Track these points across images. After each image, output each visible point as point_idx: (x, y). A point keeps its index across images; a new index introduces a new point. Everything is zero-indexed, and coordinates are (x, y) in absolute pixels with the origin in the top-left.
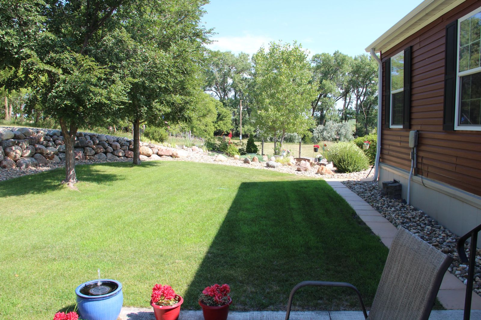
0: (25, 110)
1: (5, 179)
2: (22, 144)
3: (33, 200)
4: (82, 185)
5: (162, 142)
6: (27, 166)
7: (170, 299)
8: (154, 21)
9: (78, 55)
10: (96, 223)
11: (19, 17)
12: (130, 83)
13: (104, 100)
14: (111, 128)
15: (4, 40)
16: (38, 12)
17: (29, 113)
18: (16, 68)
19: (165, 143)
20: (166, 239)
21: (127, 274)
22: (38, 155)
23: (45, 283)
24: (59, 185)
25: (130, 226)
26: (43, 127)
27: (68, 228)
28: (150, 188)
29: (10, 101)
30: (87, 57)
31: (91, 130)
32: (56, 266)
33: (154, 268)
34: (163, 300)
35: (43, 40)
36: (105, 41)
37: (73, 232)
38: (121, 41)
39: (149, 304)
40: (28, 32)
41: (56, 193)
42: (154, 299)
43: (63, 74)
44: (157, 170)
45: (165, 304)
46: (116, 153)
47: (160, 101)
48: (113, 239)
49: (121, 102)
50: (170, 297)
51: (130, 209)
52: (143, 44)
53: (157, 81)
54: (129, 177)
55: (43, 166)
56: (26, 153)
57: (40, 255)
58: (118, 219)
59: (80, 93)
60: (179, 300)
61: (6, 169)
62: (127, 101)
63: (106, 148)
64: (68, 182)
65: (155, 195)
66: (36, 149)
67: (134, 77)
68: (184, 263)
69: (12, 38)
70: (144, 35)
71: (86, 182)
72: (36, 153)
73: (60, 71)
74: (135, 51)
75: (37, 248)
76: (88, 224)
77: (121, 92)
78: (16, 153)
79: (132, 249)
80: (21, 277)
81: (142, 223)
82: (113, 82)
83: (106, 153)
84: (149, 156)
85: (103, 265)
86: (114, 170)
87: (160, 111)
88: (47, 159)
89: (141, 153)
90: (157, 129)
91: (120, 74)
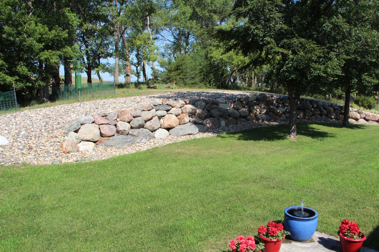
0: (265, 80)
1: (248, 128)
2: (261, 104)
3: (264, 145)
4: (300, 138)
5: (370, 109)
6: (263, 121)
7: (355, 233)
8: (369, 5)
9: (303, 40)
10: (307, 167)
11: (265, 16)
12: (344, 59)
13: (322, 74)
14: (327, 96)
15: (254, 33)
16: (277, 10)
17: (267, 82)
18: (260, 51)
19: (373, 110)
20: (361, 188)
21: (324, 209)
22: (271, 113)
23: (265, 202)
24: (284, 136)
25: (332, 173)
26: (276, 93)
27: (286, 168)
28: (354, 145)
29: (255, 74)
30: (310, 40)
31: (311, 96)
32: (274, 192)
33: (347, 209)
34: (349, 233)
35: (279, 30)
36: (324, 27)
37: (289, 171)
38: (337, 26)
39: (337, 234)
40: (270, 26)
41: (281, 142)
42: (341, 231)
43: (292, 54)
44: (362, 132)
45: (350, 237)
46: (329, 115)
47: (370, 74)
48: (318, 180)
49: (336, 75)
50: (355, 232)
51: (335, 160)
52: (357, 27)
53: (368, 57)
54: (338, 136)
55: (274, 121)
56: (263, 111)
57: (265, 183)
58: (324, 167)
59: (303, 69)
60: (363, 236)
61: (250, 122)
62: (340, 74)
63: (321, 111)
64: (290, 134)
65: (357, 152)
66: (270, 109)
67: (347, 55)
68: (373, 210)
69: (259, 31)
70: (360, 19)
71: (304, 136)
72: (269, 112)
73: (290, 52)
74: (350, 33)
75: (263, 178)
76: (301, 167)
77: (336, 67)
78: (257, 111)
79: (331, 191)
80: (251, 195)
81: (343, 173)
82: (330, 59)
83: (321, 115)
84: (357, 120)
85: (307, 198)
86: (326, 129)
87: (368, 82)
88: (277, 116)
89: (350, 116)
90: (366, 98)
91: (336, 52)
